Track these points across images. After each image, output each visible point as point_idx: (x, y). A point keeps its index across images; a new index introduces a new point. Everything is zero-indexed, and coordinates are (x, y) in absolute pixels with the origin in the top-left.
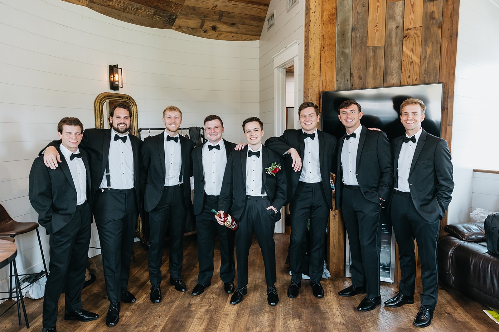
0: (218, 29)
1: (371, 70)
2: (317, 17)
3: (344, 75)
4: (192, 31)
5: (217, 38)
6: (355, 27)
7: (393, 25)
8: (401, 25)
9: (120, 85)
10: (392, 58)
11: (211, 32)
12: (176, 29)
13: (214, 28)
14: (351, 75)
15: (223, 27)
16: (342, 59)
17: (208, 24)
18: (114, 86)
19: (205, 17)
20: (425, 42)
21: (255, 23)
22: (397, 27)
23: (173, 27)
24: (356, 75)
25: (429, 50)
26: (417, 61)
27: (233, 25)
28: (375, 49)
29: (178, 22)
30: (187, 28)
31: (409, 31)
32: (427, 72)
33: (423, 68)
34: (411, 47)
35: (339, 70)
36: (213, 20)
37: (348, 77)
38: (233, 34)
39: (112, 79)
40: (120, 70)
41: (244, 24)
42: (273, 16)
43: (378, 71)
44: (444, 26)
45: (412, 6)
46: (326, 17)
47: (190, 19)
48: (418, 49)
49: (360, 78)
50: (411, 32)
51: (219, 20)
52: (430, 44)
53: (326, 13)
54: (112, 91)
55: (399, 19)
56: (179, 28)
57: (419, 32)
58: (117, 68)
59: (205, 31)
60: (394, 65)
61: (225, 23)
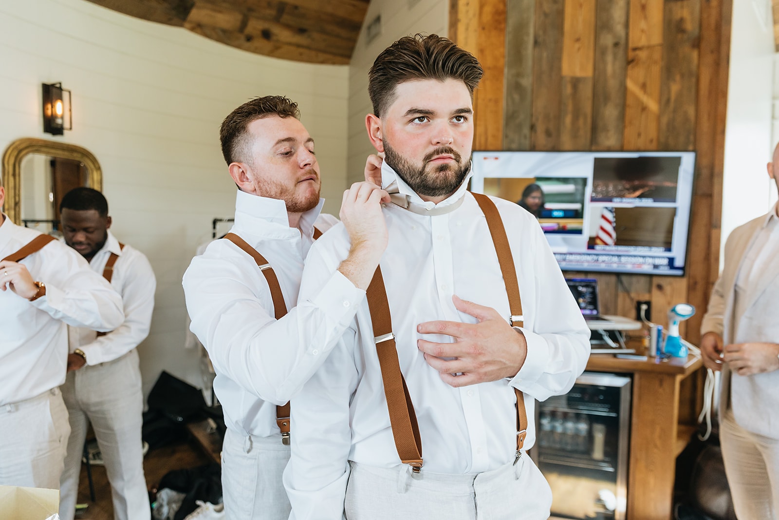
0: (274, 38)
1: (568, 120)
2: (471, 13)
3: (519, 127)
4: (224, 36)
5: (271, 54)
6: (540, 40)
7: (608, 40)
8: (623, 41)
9: (67, 125)
10: (607, 98)
11: (260, 42)
12: (193, 29)
13: (266, 35)
14: (533, 127)
15: (283, 35)
16: (516, 97)
17: (255, 26)
18: (52, 126)
19: (250, 10)
20: (668, 72)
21: (344, 33)
22: (616, 45)
23: (187, 25)
24: (540, 128)
25: (675, 88)
26: (653, 106)
27: (302, 31)
28: (576, 82)
29: (195, 14)
30: (214, 28)
31: (638, 52)
32: (671, 127)
33: (665, 120)
34: (641, 80)
35: (510, 118)
36: (264, 19)
37: (526, 131)
38: (301, 50)
39: (49, 112)
40: (65, 95)
41: (323, 31)
42: (378, 19)
43: (581, 122)
44: (704, 45)
45: (643, 7)
46: (487, 17)
47: (220, 12)
48: (655, 85)
49: (548, 133)
50: (642, 55)
51: (277, 20)
52: (678, 77)
53: (488, 9)
54: (49, 137)
55: (619, 29)
56: (199, 28)
57: (657, 55)
58: (60, 89)
59: (249, 39)
60: (610, 112)
61: (288, 26)
